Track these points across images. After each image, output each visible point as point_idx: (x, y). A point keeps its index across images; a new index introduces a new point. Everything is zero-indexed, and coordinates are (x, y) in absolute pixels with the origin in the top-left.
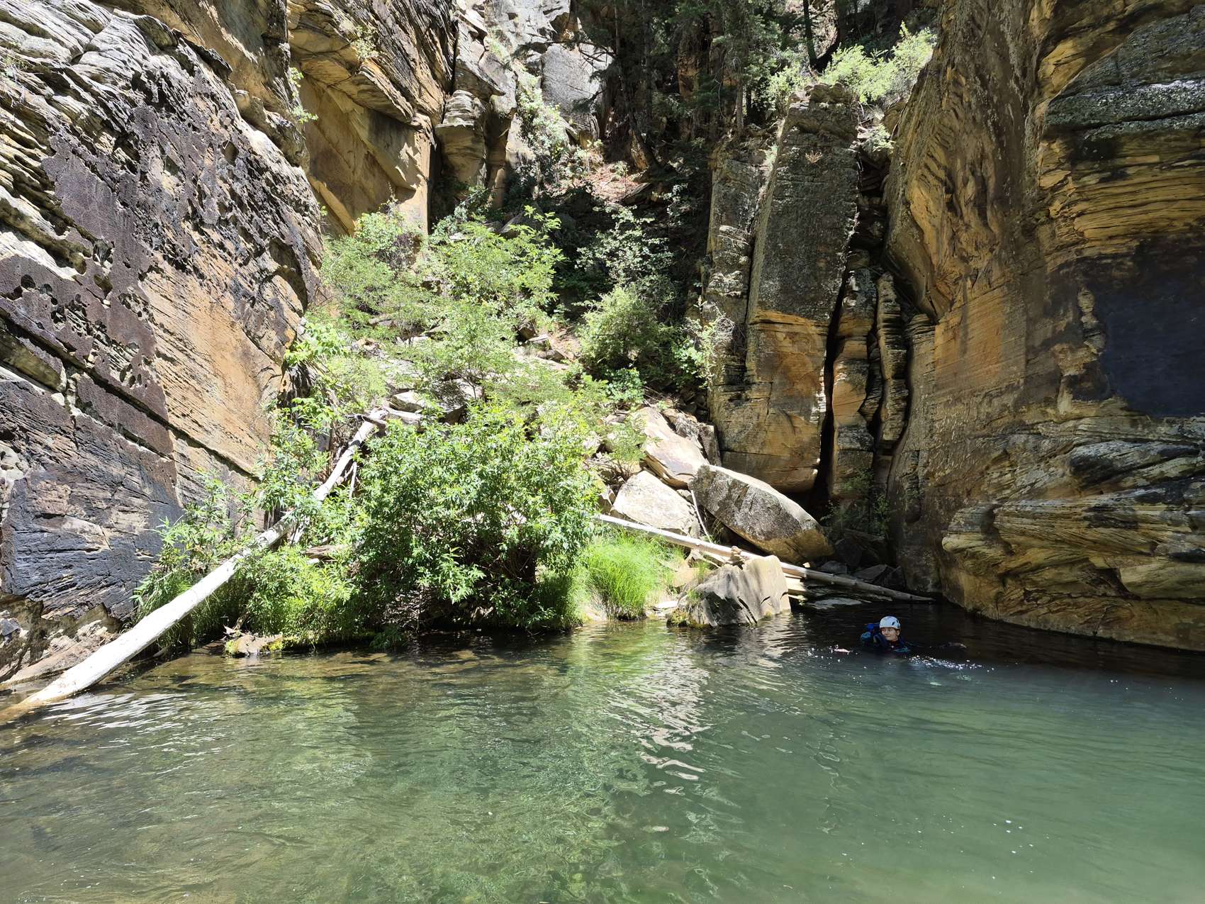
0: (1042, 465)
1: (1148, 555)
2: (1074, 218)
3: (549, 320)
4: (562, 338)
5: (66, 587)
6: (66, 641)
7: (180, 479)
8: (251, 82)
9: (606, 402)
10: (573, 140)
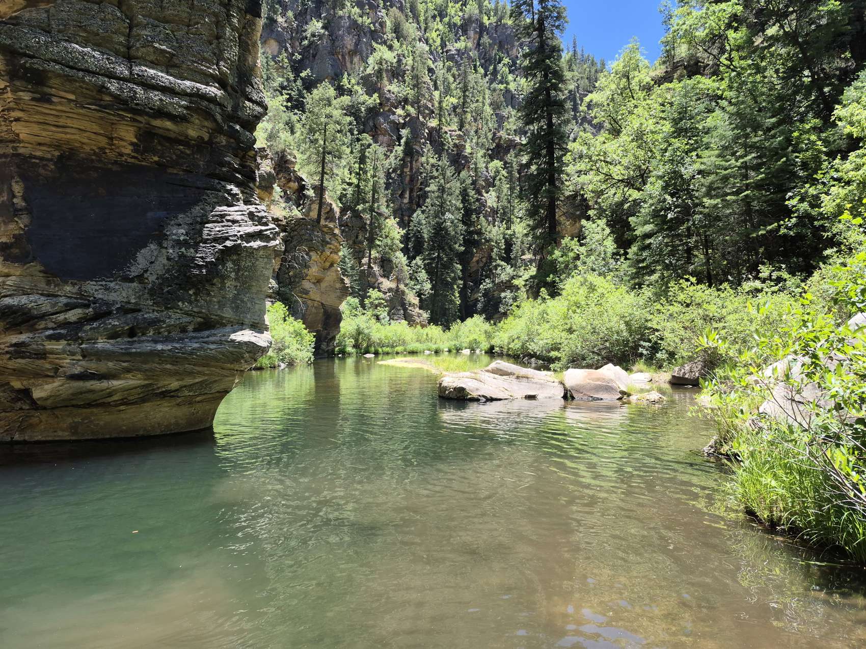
1: (52, 377)
2: (12, 121)
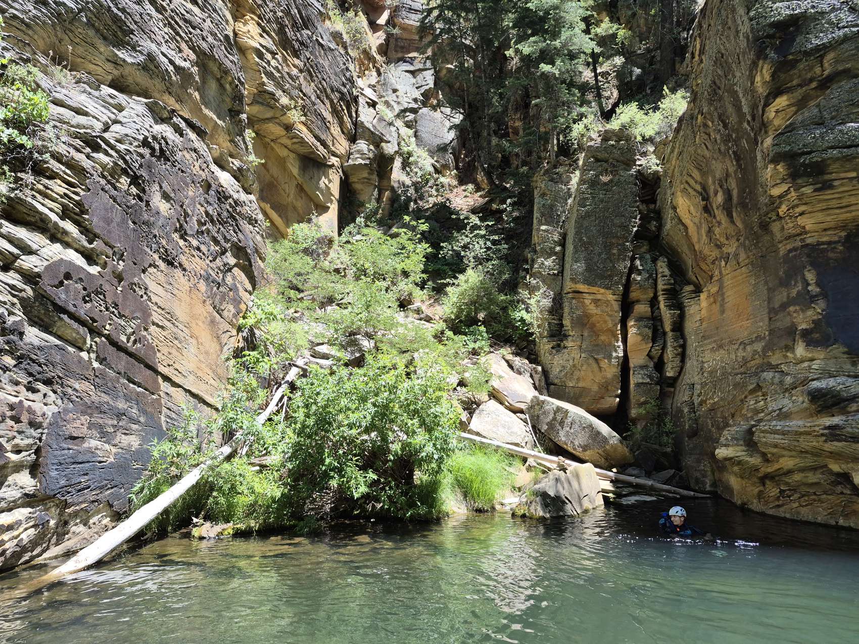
0: (787, 395)
2: (797, 217)
3: (421, 293)
4: (431, 305)
5: (84, 489)
6: (81, 528)
7: (164, 410)
8: (221, 140)
9: (463, 350)
10: (437, 171)
